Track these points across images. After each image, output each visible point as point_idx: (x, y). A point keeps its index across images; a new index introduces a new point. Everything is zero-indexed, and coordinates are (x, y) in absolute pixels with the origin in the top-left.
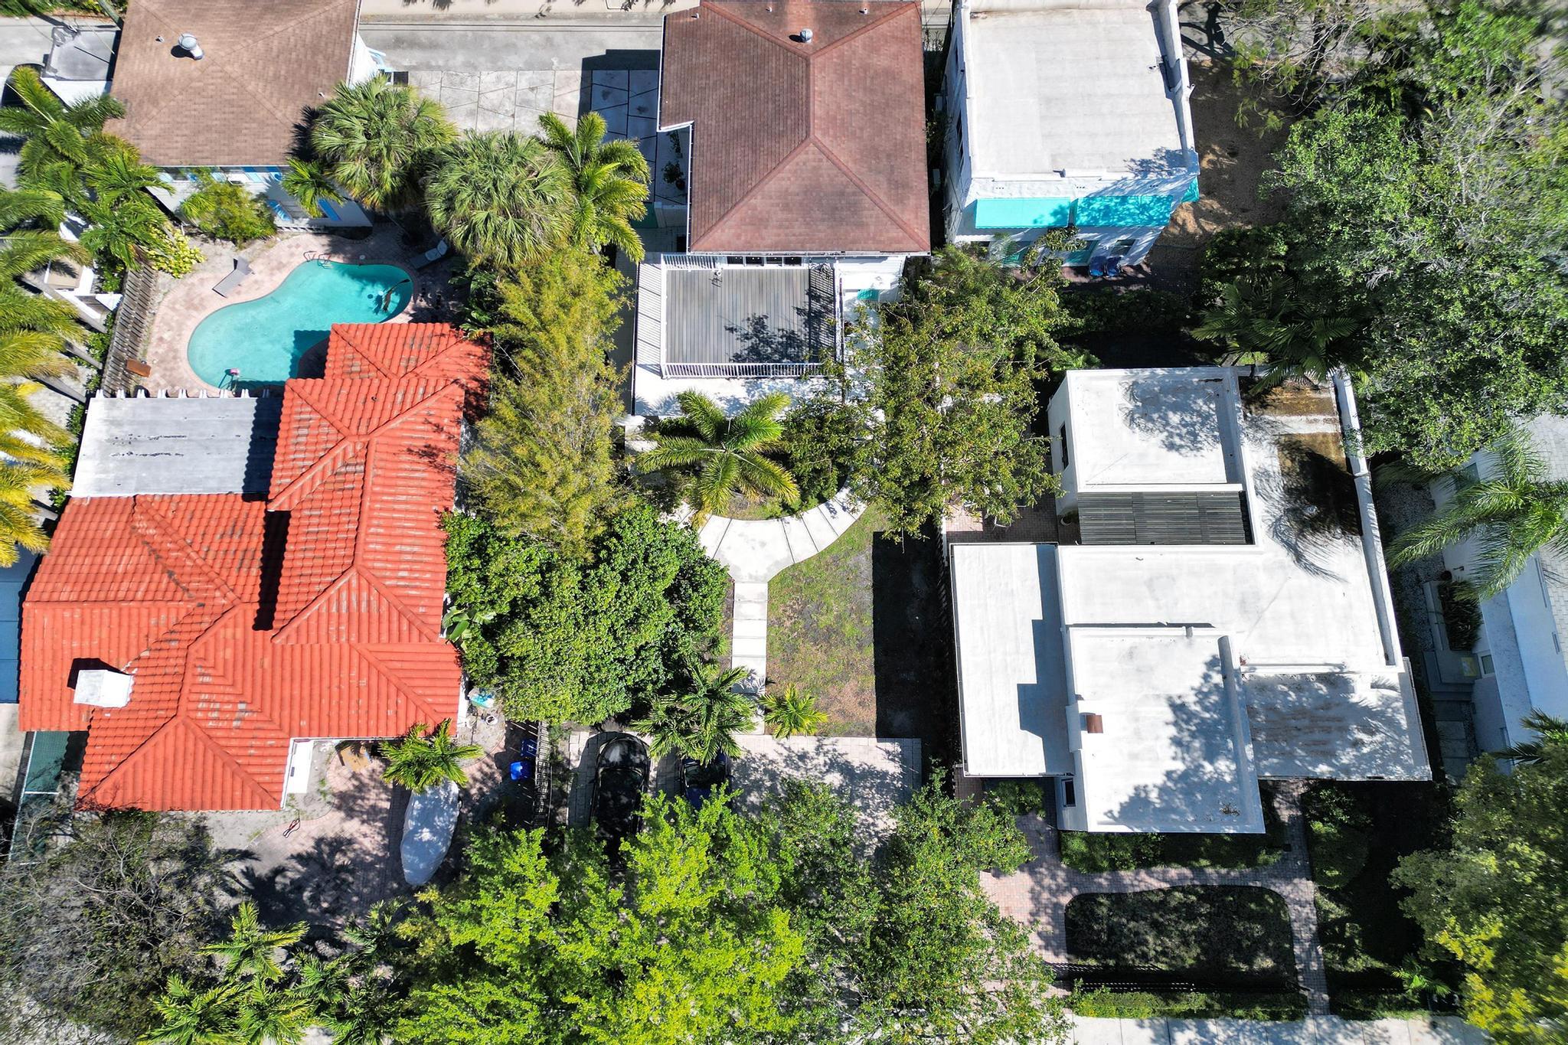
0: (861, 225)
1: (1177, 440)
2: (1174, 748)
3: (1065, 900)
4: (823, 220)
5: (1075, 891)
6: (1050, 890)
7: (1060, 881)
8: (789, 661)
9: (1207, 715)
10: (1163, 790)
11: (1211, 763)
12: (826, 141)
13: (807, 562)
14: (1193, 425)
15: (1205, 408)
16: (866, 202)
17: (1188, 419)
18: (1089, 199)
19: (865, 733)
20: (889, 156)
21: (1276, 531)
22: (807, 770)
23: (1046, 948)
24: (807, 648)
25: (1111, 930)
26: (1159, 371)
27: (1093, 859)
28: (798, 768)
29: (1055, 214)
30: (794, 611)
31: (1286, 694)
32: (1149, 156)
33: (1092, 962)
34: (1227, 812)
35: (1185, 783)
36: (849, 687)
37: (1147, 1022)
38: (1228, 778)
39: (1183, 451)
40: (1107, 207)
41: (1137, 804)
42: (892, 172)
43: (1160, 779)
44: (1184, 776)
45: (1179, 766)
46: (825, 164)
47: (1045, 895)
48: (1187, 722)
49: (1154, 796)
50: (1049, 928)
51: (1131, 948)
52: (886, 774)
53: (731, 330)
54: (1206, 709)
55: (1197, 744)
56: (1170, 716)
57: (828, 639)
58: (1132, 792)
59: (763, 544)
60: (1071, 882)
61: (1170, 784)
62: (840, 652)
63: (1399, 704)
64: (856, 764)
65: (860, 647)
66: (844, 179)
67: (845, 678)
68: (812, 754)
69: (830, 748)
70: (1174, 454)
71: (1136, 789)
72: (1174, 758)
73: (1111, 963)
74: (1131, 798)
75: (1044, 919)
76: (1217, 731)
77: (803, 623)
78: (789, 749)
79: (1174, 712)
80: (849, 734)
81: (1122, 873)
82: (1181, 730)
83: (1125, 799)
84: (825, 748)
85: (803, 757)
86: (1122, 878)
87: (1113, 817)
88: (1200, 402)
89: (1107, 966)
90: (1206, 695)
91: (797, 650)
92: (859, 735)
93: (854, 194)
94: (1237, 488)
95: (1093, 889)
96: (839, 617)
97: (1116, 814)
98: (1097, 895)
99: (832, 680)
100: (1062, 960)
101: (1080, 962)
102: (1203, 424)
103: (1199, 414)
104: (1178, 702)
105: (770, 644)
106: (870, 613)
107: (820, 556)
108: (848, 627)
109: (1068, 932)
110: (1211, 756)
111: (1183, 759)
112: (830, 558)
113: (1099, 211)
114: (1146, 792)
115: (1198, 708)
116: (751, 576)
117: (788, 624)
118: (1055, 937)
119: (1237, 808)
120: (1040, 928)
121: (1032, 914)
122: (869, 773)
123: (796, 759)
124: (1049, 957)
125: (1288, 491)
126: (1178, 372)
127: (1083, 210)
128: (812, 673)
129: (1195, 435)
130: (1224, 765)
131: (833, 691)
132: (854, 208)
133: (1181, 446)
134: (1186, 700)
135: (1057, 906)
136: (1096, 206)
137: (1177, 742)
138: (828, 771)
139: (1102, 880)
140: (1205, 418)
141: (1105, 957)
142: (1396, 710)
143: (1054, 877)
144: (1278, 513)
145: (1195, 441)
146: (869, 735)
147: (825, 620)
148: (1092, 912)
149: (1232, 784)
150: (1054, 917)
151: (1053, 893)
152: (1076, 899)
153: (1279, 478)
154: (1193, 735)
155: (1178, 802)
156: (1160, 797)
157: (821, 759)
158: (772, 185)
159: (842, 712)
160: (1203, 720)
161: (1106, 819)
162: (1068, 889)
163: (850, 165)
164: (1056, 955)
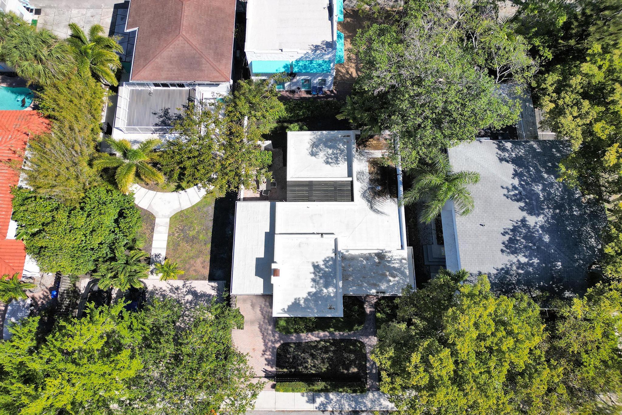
0: (202, 71)
1: (330, 160)
2: (312, 283)
3: (277, 345)
4: (186, 68)
5: (282, 342)
6: (272, 341)
7: (276, 338)
8: (175, 250)
9: (327, 270)
10: (306, 300)
11: (326, 288)
12: (187, 36)
13: (187, 210)
14: (337, 154)
15: (342, 147)
16: (204, 61)
17: (335, 152)
18: (297, 61)
19: (204, 279)
20: (215, 43)
21: (364, 195)
22: (178, 294)
23: (268, 365)
24: (183, 244)
25: (294, 357)
26: (324, 132)
27: (288, 329)
28: (175, 293)
29: (284, 67)
30: (180, 230)
31: (362, 261)
32: (319, 44)
33: (285, 370)
34: (330, 308)
35: (315, 297)
36: (199, 261)
37: (305, 394)
38: (332, 295)
39: (332, 164)
40: (305, 65)
41: (295, 305)
42: (216, 49)
43: (305, 295)
44: (315, 294)
45: (314, 290)
46: (187, 45)
47: (270, 344)
48: (319, 272)
49: (302, 302)
50: (270, 357)
51: (301, 365)
52: (210, 295)
53: (155, 114)
54: (327, 267)
55: (321, 281)
56: (312, 270)
57: (192, 241)
58: (293, 301)
59: (169, 202)
60: (281, 338)
61: (309, 297)
62: (197, 246)
63: (407, 266)
64: (198, 291)
65: (205, 244)
66: (195, 51)
67: (197, 257)
68: (181, 287)
69: (189, 285)
70: (328, 165)
71: (295, 299)
72: (312, 287)
73: (293, 370)
74: (293, 303)
75: (268, 353)
76: (331, 276)
77: (182, 234)
78: (172, 286)
79: (314, 269)
80: (197, 279)
81: (301, 334)
82: (316, 275)
83: (290, 304)
84: (187, 285)
85: (177, 289)
86: (301, 336)
87: (285, 311)
88: (341, 145)
89: (291, 372)
90: (328, 261)
91: (179, 246)
92: (201, 279)
93: (199, 58)
94: (350, 179)
95: (289, 341)
96: (198, 232)
98: (290, 343)
99: (192, 258)
100: (274, 369)
101: (281, 370)
102: (341, 154)
103: (340, 150)
104: (316, 264)
105: (168, 243)
106: (211, 230)
107: (192, 207)
108: (201, 236)
109: (278, 358)
110: (326, 286)
111: (316, 287)
112: (196, 208)
113: (302, 66)
114: (299, 301)
115: (323, 267)
116: (163, 215)
117: (176, 235)
118: (272, 360)
119: (334, 307)
120: (266, 357)
121: (264, 351)
122: (204, 295)
123: (174, 290)
124: (269, 368)
125: (371, 180)
126: (332, 132)
127: (295, 66)
128: (185, 254)
129: (337, 158)
130: (331, 290)
131: (192, 262)
132: (199, 63)
133: (331, 163)
134: (319, 263)
135: (274, 348)
136: (301, 64)
137: (314, 280)
138: (187, 294)
139: (293, 337)
140: (342, 151)
141: (290, 368)
142: (405, 268)
143: (274, 336)
144: (365, 189)
145: (337, 161)
146: (205, 280)
147: (192, 233)
148: (287, 350)
149: (334, 297)
150: (272, 353)
151: (273, 343)
152: (282, 345)
153: (368, 174)
154: (320, 278)
155: (312, 305)
156: (304, 302)
157: (185, 290)
158: (165, 53)
159: (195, 271)
160: (325, 271)
161: (281, 312)
162: (279, 341)
163: (197, 46)
164: (272, 367)
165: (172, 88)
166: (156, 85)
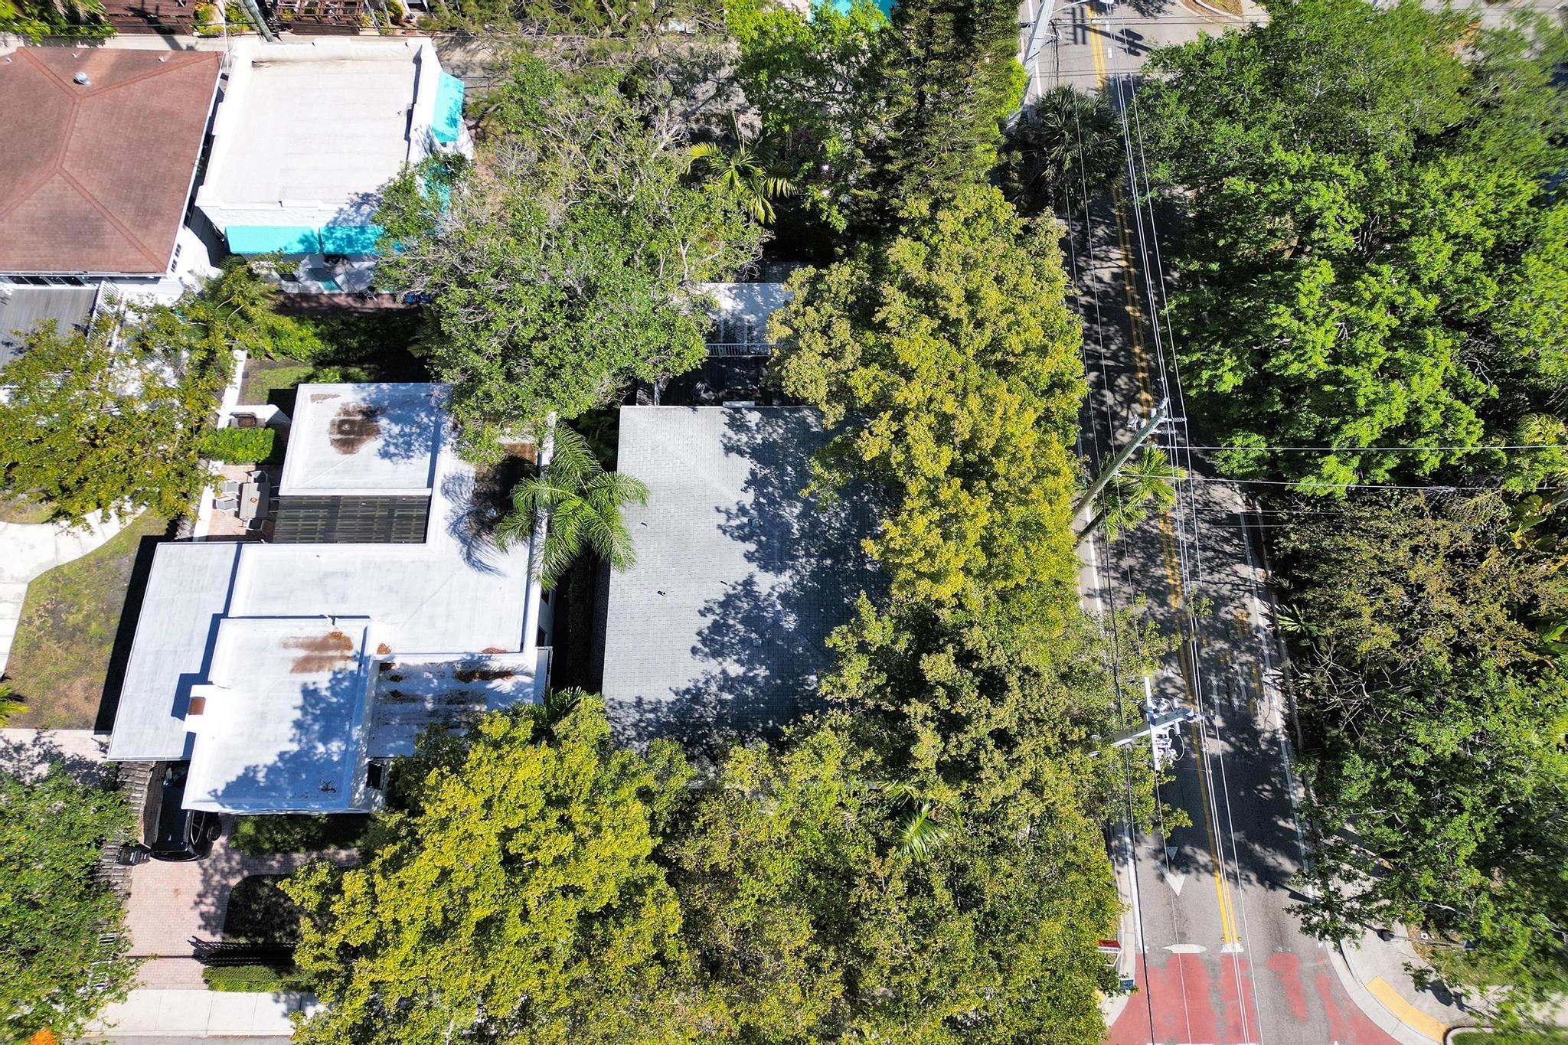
0: (102, 247)
1: (392, 449)
2: (294, 731)
3: (234, 882)
4: (67, 243)
5: (246, 873)
6: (222, 871)
7: (234, 863)
8: (28, 659)
9: (334, 700)
10: (272, 770)
11: (325, 744)
12: (75, 173)
13: (70, 565)
14: (410, 435)
15: (426, 420)
16: (108, 226)
17: (407, 430)
18: (330, 229)
19: (85, 726)
20: (144, 187)
21: (454, 529)
22: (19, 761)
23: (205, 928)
24: (50, 645)
25: (267, 911)
26: (384, 386)
27: (257, 841)
28: (11, 759)
29: (302, 242)
30: (47, 610)
31: (430, 681)
32: (372, 190)
33: (243, 940)
34: (325, 789)
35: (293, 765)
36: (79, 684)
37: (283, 997)
38: (335, 758)
39: (395, 459)
40: (349, 236)
41: (242, 786)
42: (145, 198)
43: (271, 758)
44: (296, 757)
45: (294, 747)
46: (70, 192)
47: (217, 878)
48: (313, 707)
49: (261, 776)
50: (213, 909)
51: (281, 927)
52: (94, 764)
53: (8, 344)
54: (335, 694)
55: (316, 727)
56: (299, 700)
57: (72, 636)
58: (240, 771)
59: (33, 547)
60: (244, 864)
61: (279, 764)
62: (80, 649)
63: (530, 690)
64: (68, 755)
65: (100, 644)
66: (88, 206)
67: (78, 673)
68: (28, 745)
69: (46, 740)
70: (387, 461)
71: (247, 769)
72: (291, 740)
73: (260, 940)
74: (239, 778)
75: (209, 900)
76: (340, 715)
77: (51, 621)
78: (7, 742)
79: (305, 697)
80: (68, 727)
81: (295, 855)
82: (305, 713)
83: (234, 779)
84: (43, 740)
85: (19, 749)
86: (293, 860)
87: (216, 796)
88: (423, 415)
89: (255, 944)
90: (339, 681)
91: (39, 648)
92: (79, 727)
93: (97, 219)
94: (427, 492)
95: (263, 872)
96: (88, 616)
97: (219, 793)
98: (264, 877)
99: (65, 677)
100: (218, 938)
101: (232, 940)
102: (420, 435)
103: (419, 425)
104: (312, 687)
105: (15, 642)
106: (119, 612)
107: (83, 559)
108: (94, 625)
109: (229, 913)
110: (325, 738)
111: (300, 741)
112: (94, 562)
113: (342, 239)
114: (255, 772)
115: (328, 694)
116: (12, 577)
117: (37, 623)
118: (215, 916)
119: (335, 786)
120: (204, 908)
121: (199, 896)
122: (78, 764)
123: (11, 751)
124: (206, 936)
125: (477, 495)
126: (402, 387)
127: (327, 238)
128: (50, 668)
129: (409, 444)
130: (335, 746)
131: (63, 686)
132: (97, 232)
133: (395, 455)
134: (318, 686)
135: (225, 887)
136: (338, 234)
137: (298, 725)
138: (40, 762)
139: (274, 864)
140: (424, 428)
141: (254, 936)
142: (526, 696)
143: (229, 860)
144: (461, 513)
145: (408, 450)
146: (88, 728)
147: (74, 619)
148: (254, 892)
149: (338, 763)
150: (219, 899)
151: (225, 875)
152: (245, 880)
153: (471, 480)
154: (316, 719)
155: (282, 782)
156: (266, 776)
157: (37, 750)
158: (20, 211)
159: (67, 707)
160: (330, 704)
161: (209, 797)
162: (240, 871)
163: (96, 194)
164: (213, 934)
165: (54, 287)
166: (19, 280)
